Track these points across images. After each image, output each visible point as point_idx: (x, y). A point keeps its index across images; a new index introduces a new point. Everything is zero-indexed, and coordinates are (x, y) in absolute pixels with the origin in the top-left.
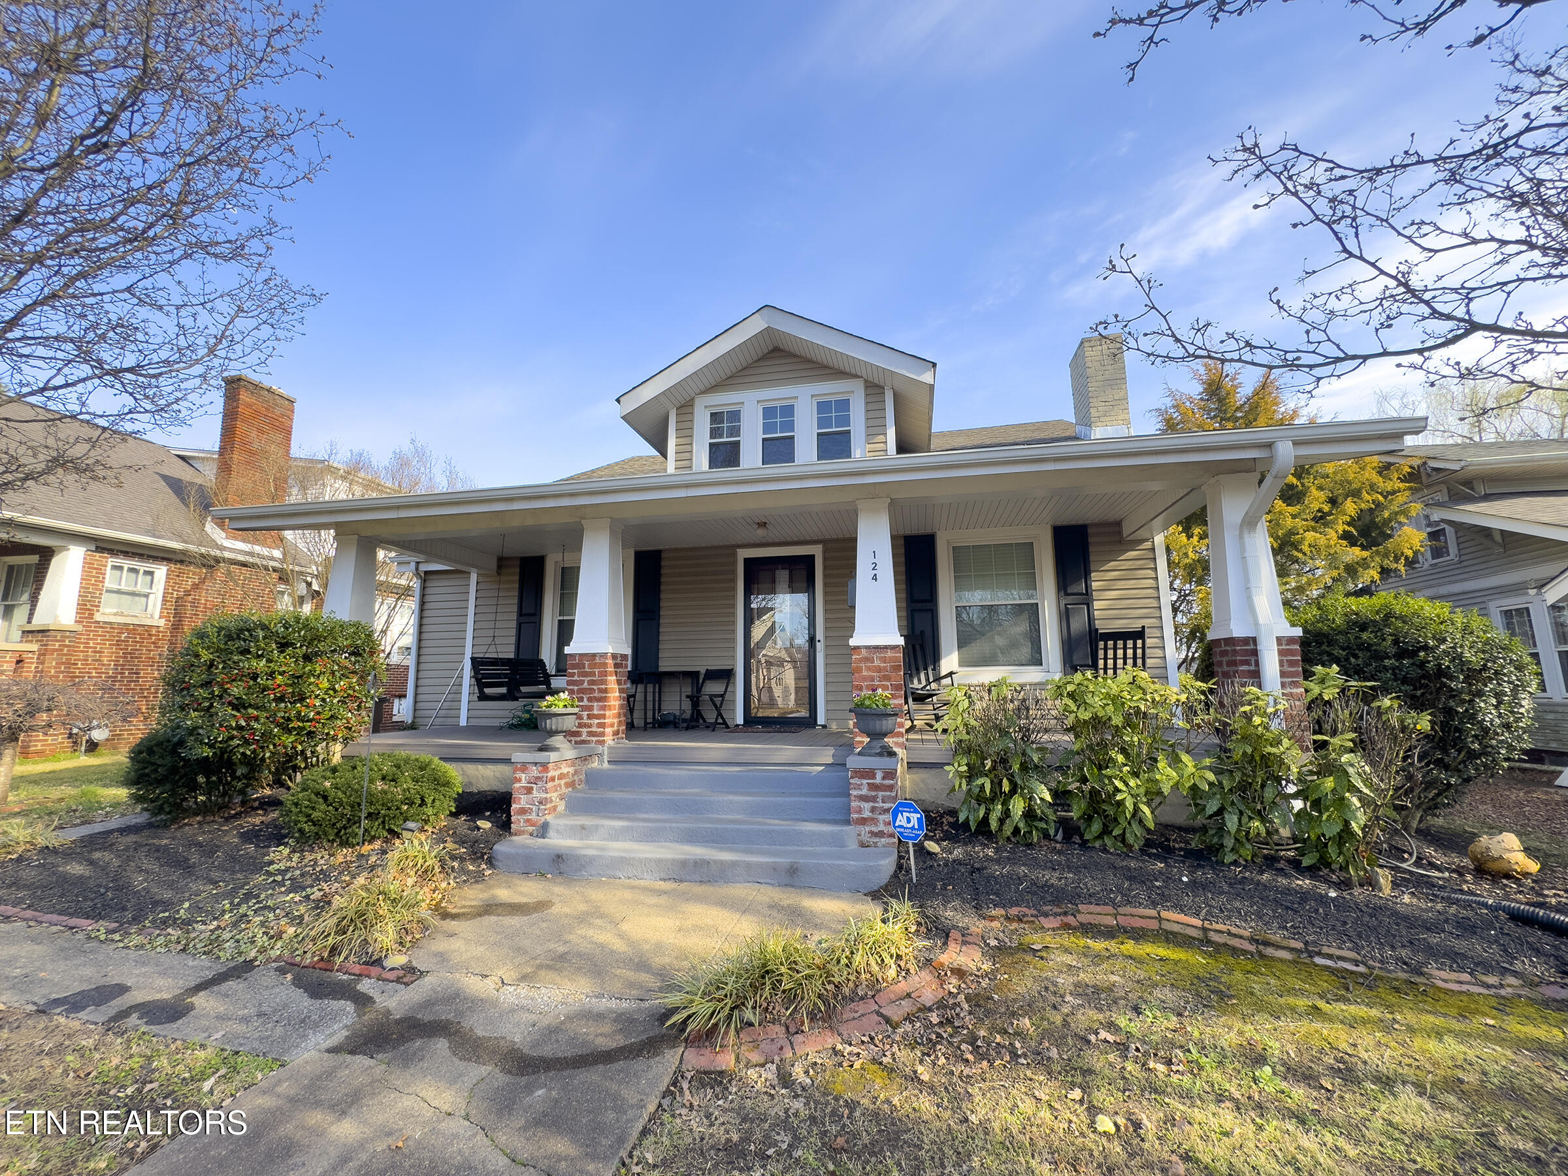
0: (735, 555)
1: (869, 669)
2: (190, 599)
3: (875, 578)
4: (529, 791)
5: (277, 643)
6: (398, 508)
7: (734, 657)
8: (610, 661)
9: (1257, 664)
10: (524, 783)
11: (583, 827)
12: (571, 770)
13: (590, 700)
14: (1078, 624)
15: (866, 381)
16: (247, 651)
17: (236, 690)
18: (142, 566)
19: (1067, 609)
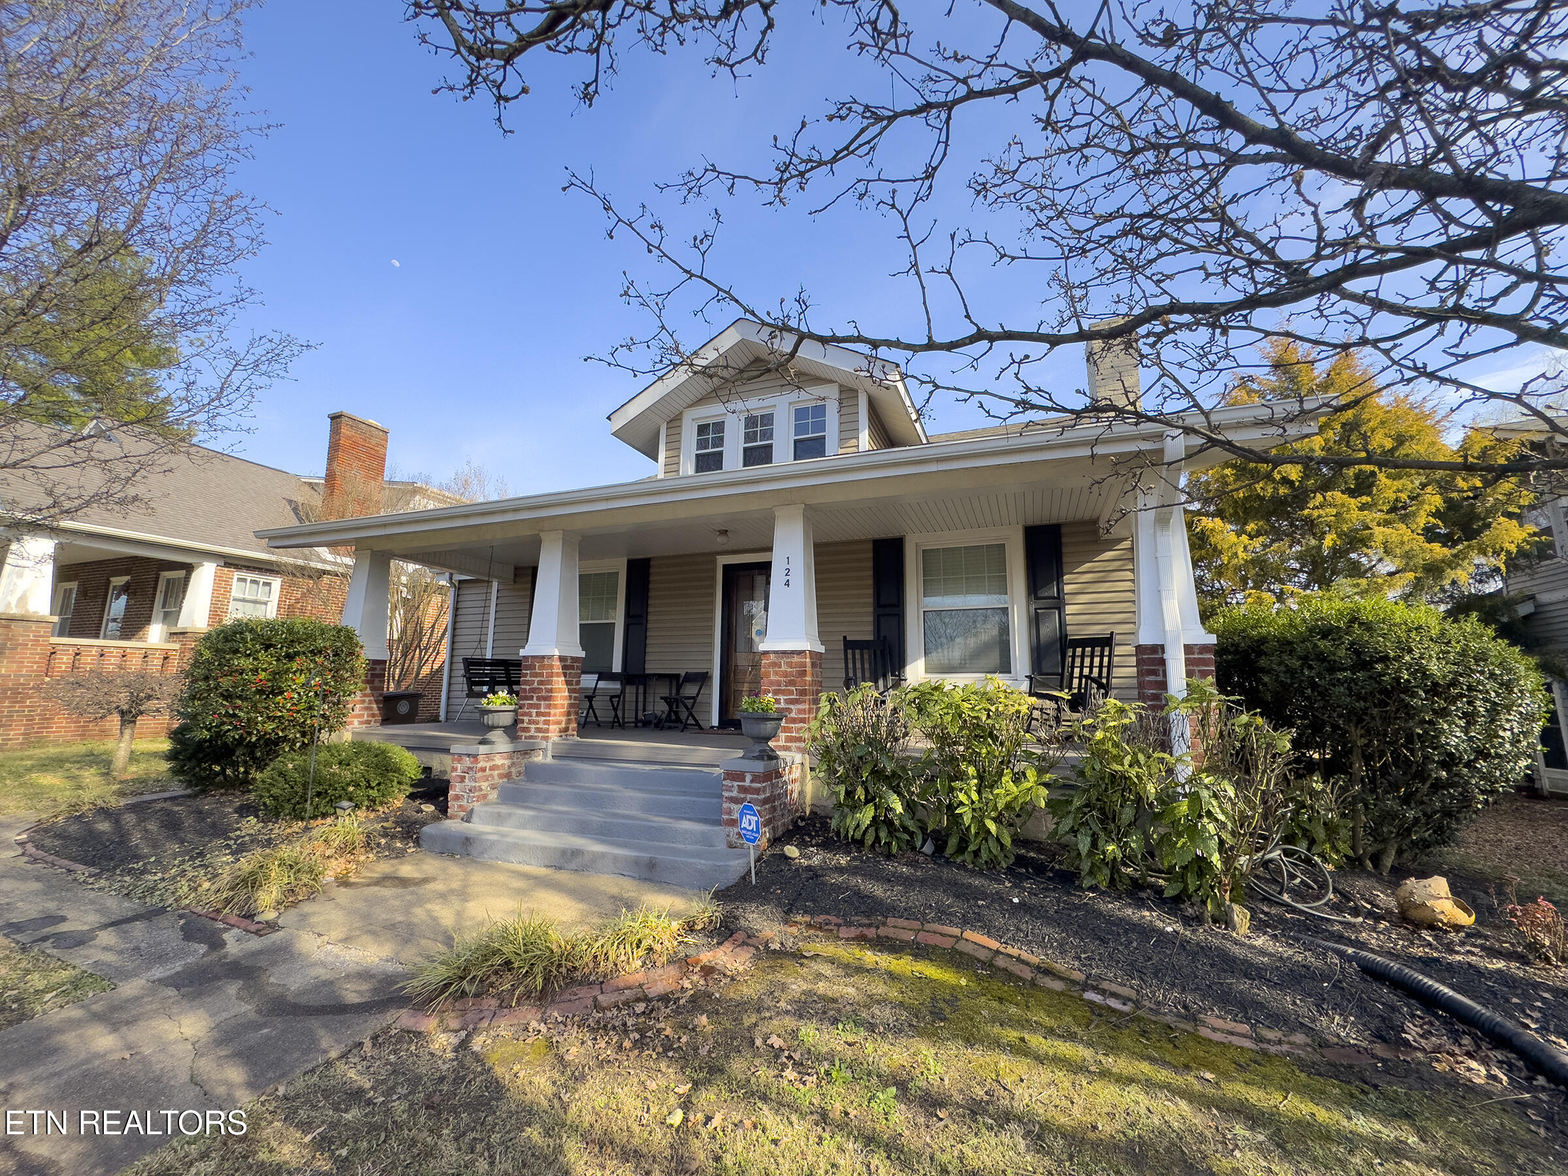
0: (714, 562)
1: (776, 673)
2: (299, 606)
3: (787, 584)
4: (462, 779)
5: (262, 644)
6: (401, 524)
7: (711, 661)
8: (557, 663)
9: (1165, 675)
10: (459, 773)
11: (499, 814)
12: (507, 762)
13: (539, 698)
14: (1049, 629)
15: (841, 386)
16: (236, 651)
17: (226, 683)
18: (262, 578)
19: (1037, 614)
